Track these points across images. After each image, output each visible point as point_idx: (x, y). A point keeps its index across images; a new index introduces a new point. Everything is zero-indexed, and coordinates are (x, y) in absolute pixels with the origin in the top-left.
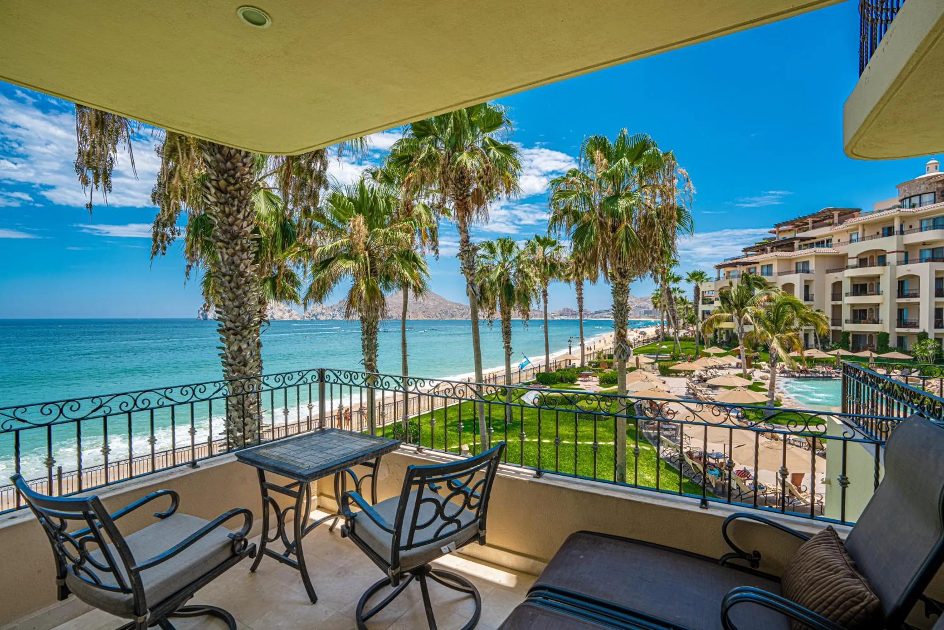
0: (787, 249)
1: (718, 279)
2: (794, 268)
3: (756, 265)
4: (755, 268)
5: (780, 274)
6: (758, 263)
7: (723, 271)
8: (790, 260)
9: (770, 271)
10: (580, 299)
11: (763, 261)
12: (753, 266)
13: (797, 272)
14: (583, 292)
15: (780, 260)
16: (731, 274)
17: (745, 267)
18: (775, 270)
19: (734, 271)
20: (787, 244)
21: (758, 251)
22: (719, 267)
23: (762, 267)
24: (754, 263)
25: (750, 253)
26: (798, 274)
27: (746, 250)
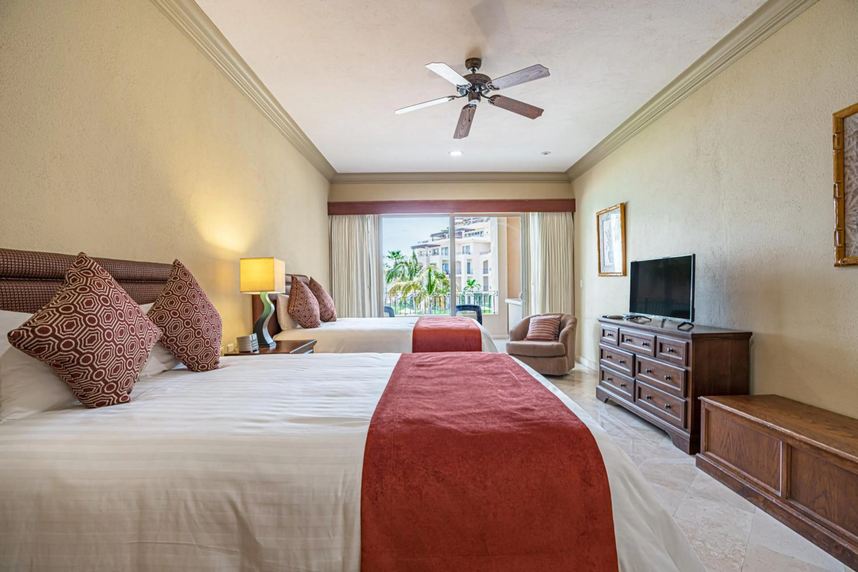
2: (462, 250)
4: (438, 249)
6: (439, 246)
7: (417, 251)
9: (447, 252)
11: (442, 245)
13: (463, 253)
16: (423, 253)
19: (424, 251)
21: (440, 237)
22: (414, 248)
23: (442, 248)
24: (437, 246)
25: (435, 238)
26: (463, 255)
27: (433, 236)
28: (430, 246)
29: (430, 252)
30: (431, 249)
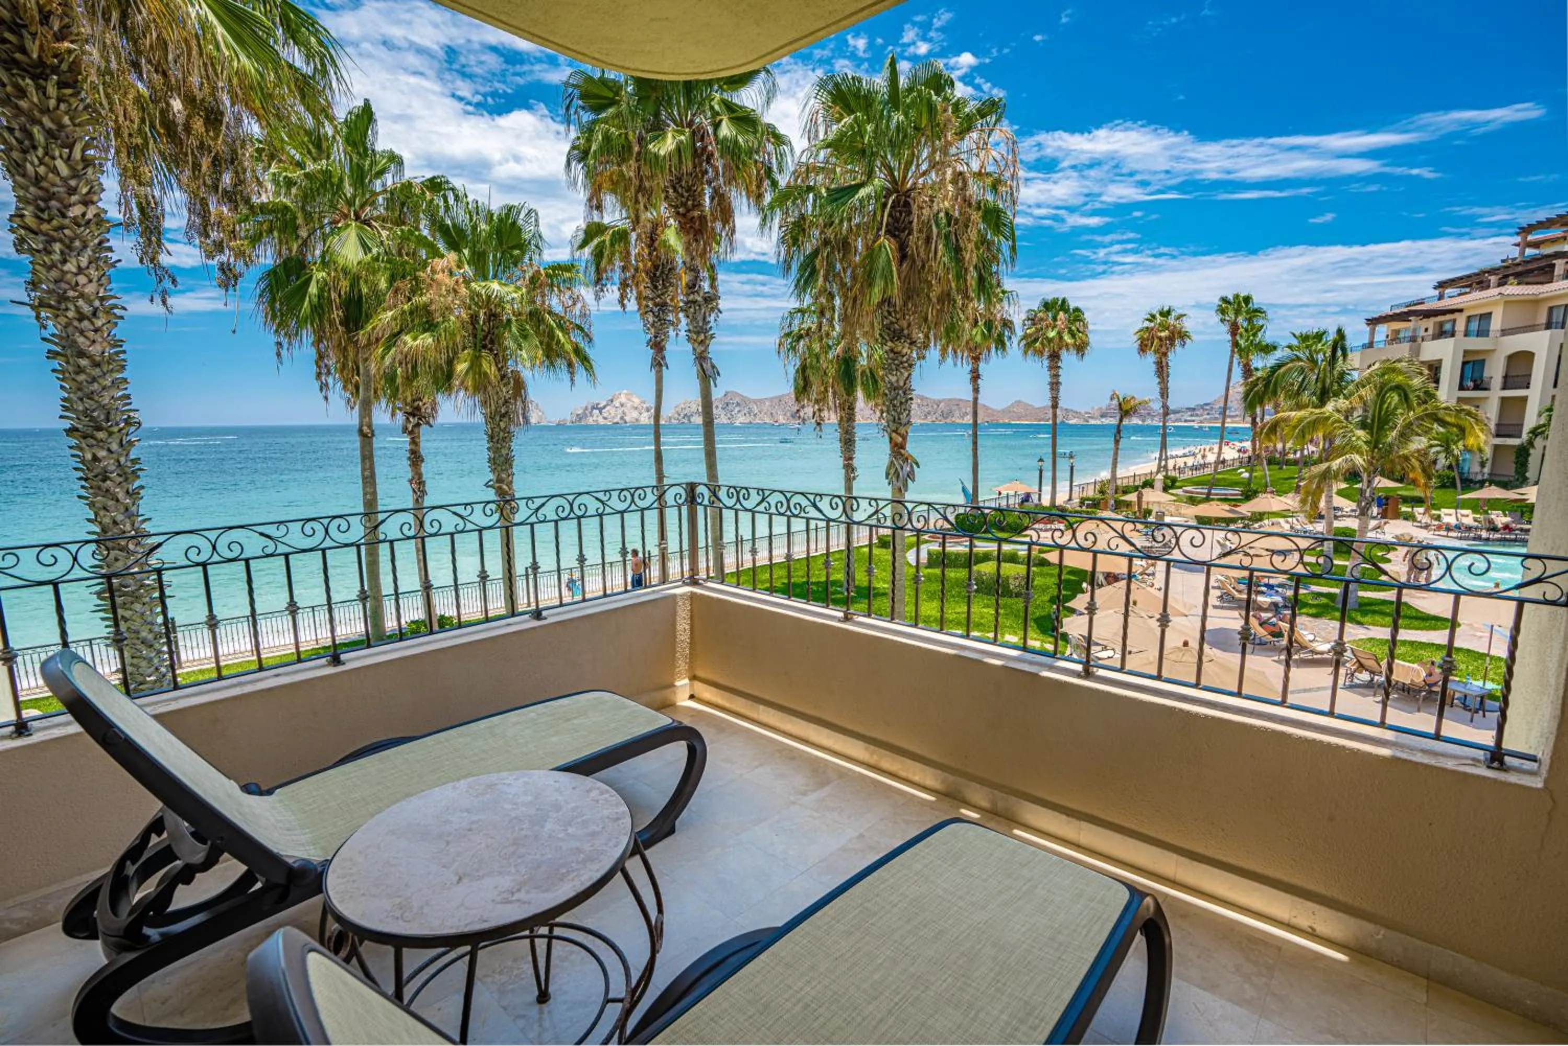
0: (1541, 279)
1: (1371, 345)
2: (1543, 319)
3: (1456, 315)
4: (1454, 321)
5: (1505, 332)
6: (1461, 311)
7: (1382, 331)
8: (1536, 302)
9: (1483, 328)
10: (1055, 385)
11: (1474, 307)
12: (1449, 317)
13: (1548, 326)
14: (1061, 372)
15: (1510, 303)
16: (1402, 335)
17: (1433, 320)
18: (1496, 324)
19: (1406, 329)
20: (1539, 269)
21: (1469, 286)
22: (1373, 322)
23: (1469, 318)
24: (1452, 311)
25: (1448, 291)
26: (1548, 332)
27: (1442, 285)
28: (1428, 314)
29: (1426, 330)
30: (1430, 323)
